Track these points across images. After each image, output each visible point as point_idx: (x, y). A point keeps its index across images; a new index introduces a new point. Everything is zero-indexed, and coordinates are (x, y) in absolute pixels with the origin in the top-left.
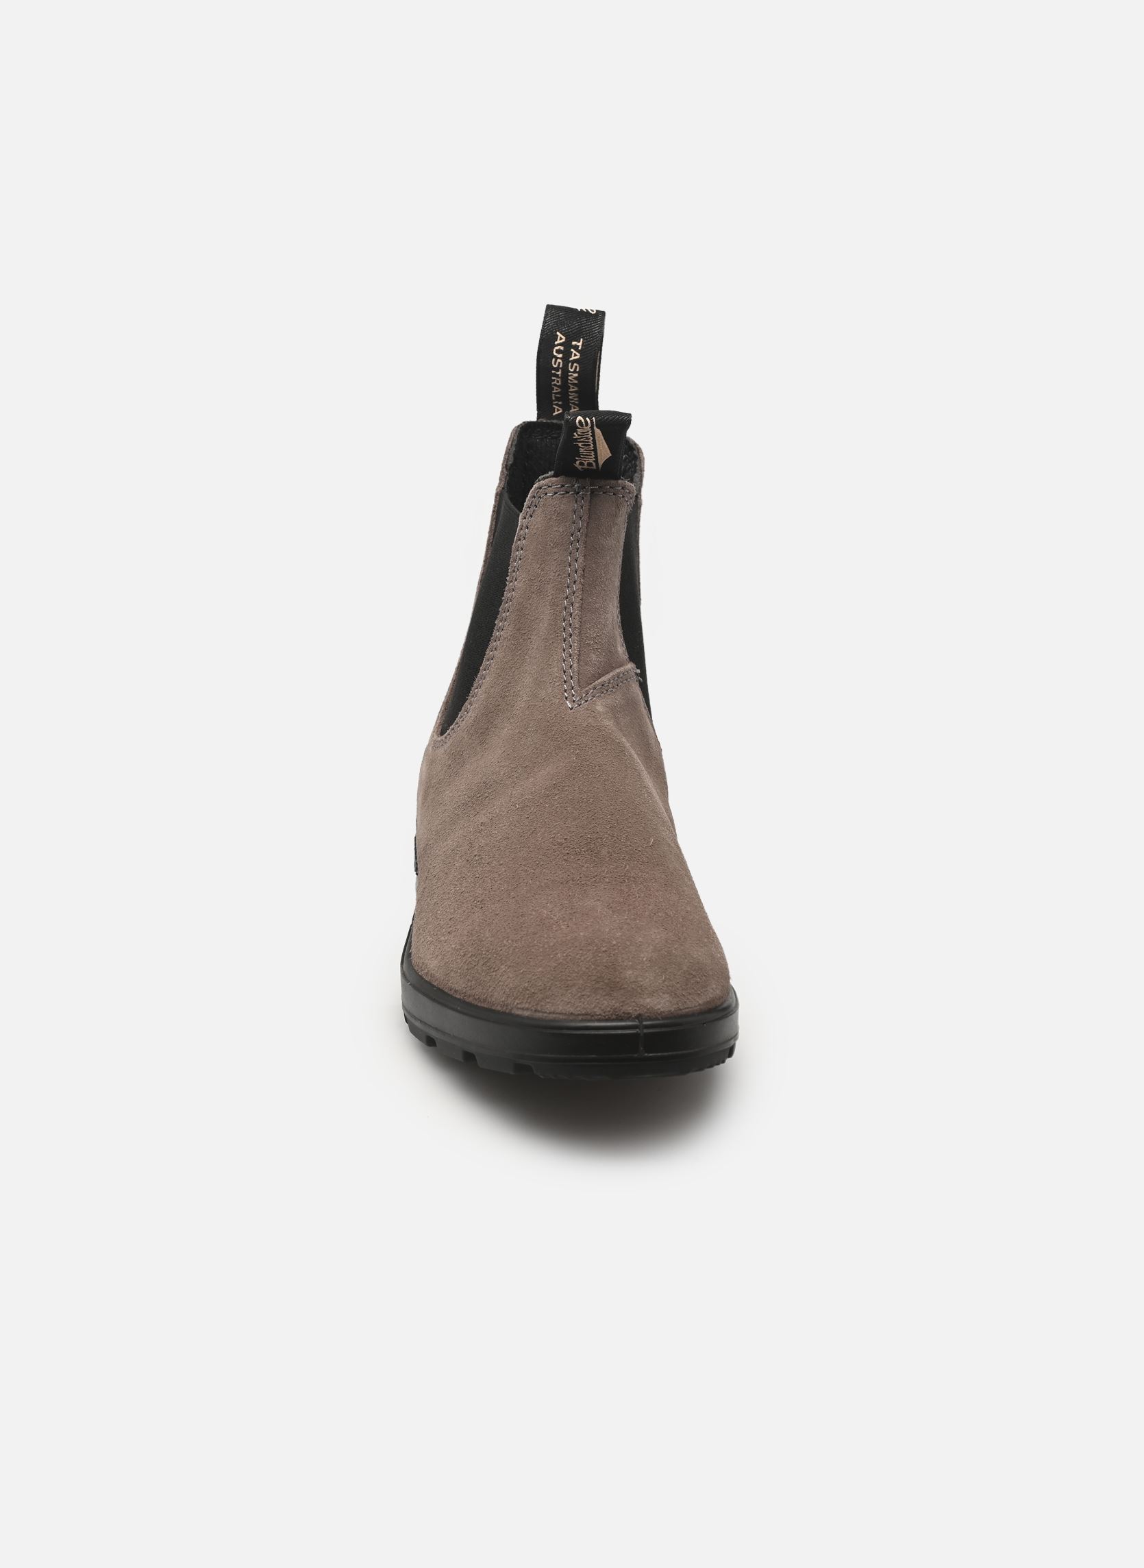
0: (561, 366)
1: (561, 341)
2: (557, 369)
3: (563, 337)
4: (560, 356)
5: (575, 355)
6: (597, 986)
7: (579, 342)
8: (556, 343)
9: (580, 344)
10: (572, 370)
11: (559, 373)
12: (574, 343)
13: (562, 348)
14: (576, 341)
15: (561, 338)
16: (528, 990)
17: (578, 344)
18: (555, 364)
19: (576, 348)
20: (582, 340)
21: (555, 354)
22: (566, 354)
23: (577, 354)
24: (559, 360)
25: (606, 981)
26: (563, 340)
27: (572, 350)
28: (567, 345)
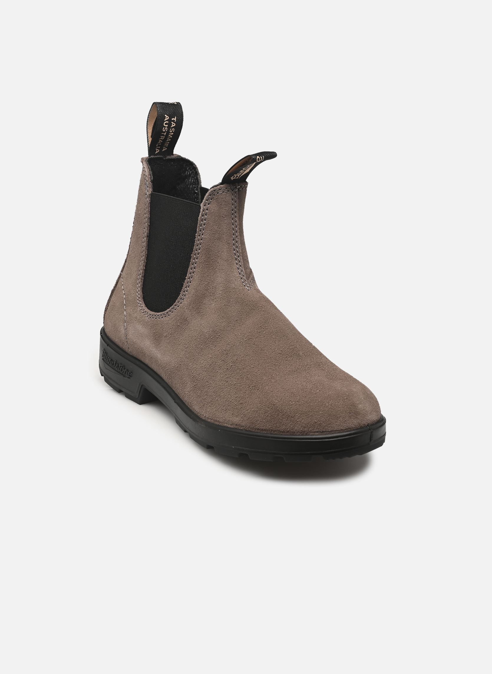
0: (166, 131)
1: (167, 119)
2: (164, 132)
3: (168, 117)
4: (167, 126)
5: (173, 125)
6: (351, 415)
7: (175, 118)
8: (165, 120)
9: (175, 119)
10: (171, 132)
11: (165, 134)
12: (172, 119)
13: (168, 122)
14: (173, 118)
15: (167, 118)
16: (317, 423)
17: (174, 119)
18: (164, 130)
19: (173, 121)
20: (176, 117)
21: (165, 125)
22: (169, 125)
23: (174, 124)
24: (166, 128)
25: (353, 412)
26: (168, 118)
27: (172, 122)
28: (170, 120)
